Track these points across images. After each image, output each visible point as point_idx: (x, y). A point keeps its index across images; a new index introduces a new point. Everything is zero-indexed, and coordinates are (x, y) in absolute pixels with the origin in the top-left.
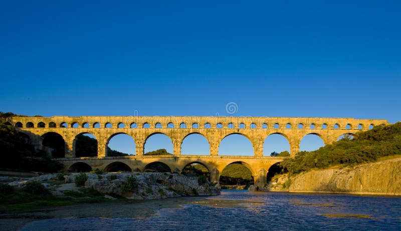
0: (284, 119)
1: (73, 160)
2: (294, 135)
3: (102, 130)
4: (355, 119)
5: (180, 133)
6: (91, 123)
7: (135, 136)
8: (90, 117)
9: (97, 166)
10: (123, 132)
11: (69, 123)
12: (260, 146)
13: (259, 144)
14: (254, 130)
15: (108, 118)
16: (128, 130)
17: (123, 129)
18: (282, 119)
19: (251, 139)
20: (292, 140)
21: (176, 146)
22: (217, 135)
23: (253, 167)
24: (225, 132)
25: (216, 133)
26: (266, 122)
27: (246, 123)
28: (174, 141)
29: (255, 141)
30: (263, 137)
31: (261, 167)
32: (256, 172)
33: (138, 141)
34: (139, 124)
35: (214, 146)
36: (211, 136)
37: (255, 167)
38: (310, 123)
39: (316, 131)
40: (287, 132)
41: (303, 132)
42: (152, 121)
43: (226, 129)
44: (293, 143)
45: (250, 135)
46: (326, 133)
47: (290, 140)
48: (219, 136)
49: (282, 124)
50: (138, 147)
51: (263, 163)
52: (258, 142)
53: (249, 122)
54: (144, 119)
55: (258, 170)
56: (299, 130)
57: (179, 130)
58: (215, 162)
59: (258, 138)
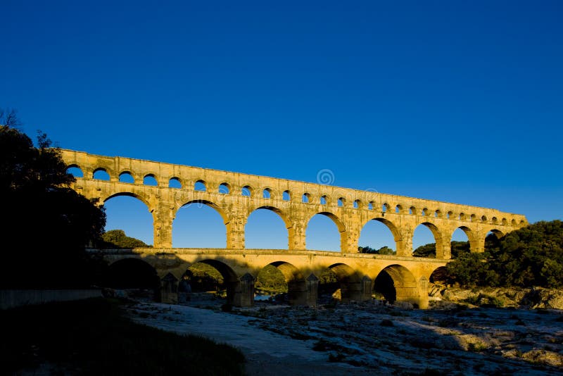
0: (434, 203)
1: (113, 253)
2: (445, 228)
3: (165, 191)
4: (500, 211)
5: (304, 211)
6: (140, 175)
7: (230, 209)
8: (138, 162)
9: (168, 267)
10: (207, 199)
11: (88, 169)
12: (410, 241)
13: (408, 237)
14: (402, 216)
15: (177, 167)
16: (216, 197)
17: (206, 194)
18: (431, 202)
19: (398, 230)
20: (443, 235)
21: (298, 234)
22: (355, 219)
23: (412, 274)
24: (366, 216)
25: (355, 216)
26: (414, 205)
27: (390, 204)
28: (295, 225)
29: (403, 232)
30: (412, 228)
31: (422, 274)
32: (415, 281)
33: (236, 221)
34: (235, 188)
35: (352, 237)
36: (348, 219)
37: (414, 274)
38: (459, 212)
39: (467, 224)
40: (437, 222)
41: (453, 224)
42: (258, 185)
43: (367, 211)
44: (444, 239)
45: (397, 224)
46: (475, 228)
47: (440, 234)
48: (358, 220)
49: (431, 211)
50: (236, 232)
51: (423, 268)
52: (407, 235)
53: (395, 204)
54: (243, 179)
55: (418, 279)
56: (449, 221)
57: (302, 205)
58: (366, 265)
59: (407, 228)
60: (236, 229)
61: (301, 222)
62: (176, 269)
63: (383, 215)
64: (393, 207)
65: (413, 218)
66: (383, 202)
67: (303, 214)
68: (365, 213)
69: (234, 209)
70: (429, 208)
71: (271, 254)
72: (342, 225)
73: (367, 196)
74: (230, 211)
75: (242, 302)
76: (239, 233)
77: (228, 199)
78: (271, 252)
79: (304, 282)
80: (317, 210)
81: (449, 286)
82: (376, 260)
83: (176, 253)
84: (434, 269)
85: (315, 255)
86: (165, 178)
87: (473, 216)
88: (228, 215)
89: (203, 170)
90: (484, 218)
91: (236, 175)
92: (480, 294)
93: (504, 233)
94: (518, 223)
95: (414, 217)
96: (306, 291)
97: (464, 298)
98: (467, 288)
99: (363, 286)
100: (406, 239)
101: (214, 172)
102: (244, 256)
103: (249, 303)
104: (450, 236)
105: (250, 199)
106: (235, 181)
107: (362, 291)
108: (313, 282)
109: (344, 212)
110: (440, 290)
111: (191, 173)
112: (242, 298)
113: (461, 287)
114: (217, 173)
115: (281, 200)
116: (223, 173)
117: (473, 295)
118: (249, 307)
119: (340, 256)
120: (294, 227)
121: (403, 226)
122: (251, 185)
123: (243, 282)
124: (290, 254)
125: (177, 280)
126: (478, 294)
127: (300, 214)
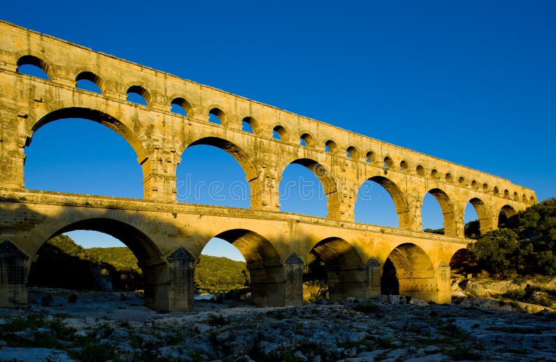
2: (457, 198)
3: (7, 79)
5: (277, 154)
12: (418, 212)
13: (416, 207)
14: (408, 176)
16: (122, 108)
17: (101, 99)
19: (405, 195)
20: (456, 208)
21: (267, 189)
22: (350, 174)
23: (428, 258)
24: (363, 171)
25: (349, 169)
26: (422, 163)
27: (393, 159)
28: (262, 174)
29: (410, 200)
30: (421, 195)
31: (440, 258)
32: (431, 268)
33: (160, 156)
34: (159, 98)
35: (346, 200)
36: (341, 174)
37: (432, 259)
38: (471, 179)
39: (480, 195)
40: (448, 189)
41: (466, 194)
42: (201, 100)
43: (365, 165)
44: (456, 213)
45: (402, 187)
46: (488, 201)
47: (451, 206)
48: (354, 176)
49: (441, 174)
50: (161, 176)
51: (441, 249)
52: (415, 203)
53: (399, 158)
54: (174, 85)
55: (436, 265)
56: (462, 190)
57: (273, 143)
58: (372, 242)
59: (414, 194)
60: (161, 172)
61: (272, 171)
62: (22, 234)
63: (386, 173)
64: (397, 163)
65: (421, 181)
66: (385, 154)
67: (274, 158)
68: (363, 166)
69: (157, 134)
70: (439, 170)
71: (225, 215)
72: (331, 181)
73: (364, 143)
74: (149, 137)
75: (171, 302)
76: (167, 179)
77: (145, 116)
78: (226, 211)
79: (281, 266)
80: (296, 154)
81: (470, 276)
82: (384, 235)
83: (24, 199)
84: (454, 252)
85: (298, 221)
86: (9, 53)
87: (485, 185)
88: (144, 144)
89: (94, 55)
90: (496, 190)
91: (161, 76)
92: (528, 286)
93: (517, 210)
94: (529, 199)
95: (423, 179)
96: (284, 282)
97: (502, 293)
98: (504, 278)
99: (368, 275)
100: (414, 209)
101: (116, 62)
102: (175, 215)
103: (184, 303)
104: (462, 209)
105: (186, 121)
106: (158, 86)
107: (366, 282)
108: (296, 267)
109: (334, 163)
110: (458, 282)
111: (68, 55)
112: (171, 295)
113: (491, 276)
114: (123, 65)
115: (238, 131)
116: (135, 68)
117: (515, 287)
118: (184, 311)
119: (335, 226)
120: (261, 178)
121: (410, 191)
122: (188, 98)
123: (172, 265)
124: (259, 218)
125: (24, 257)
126: (524, 286)
127: (270, 157)
